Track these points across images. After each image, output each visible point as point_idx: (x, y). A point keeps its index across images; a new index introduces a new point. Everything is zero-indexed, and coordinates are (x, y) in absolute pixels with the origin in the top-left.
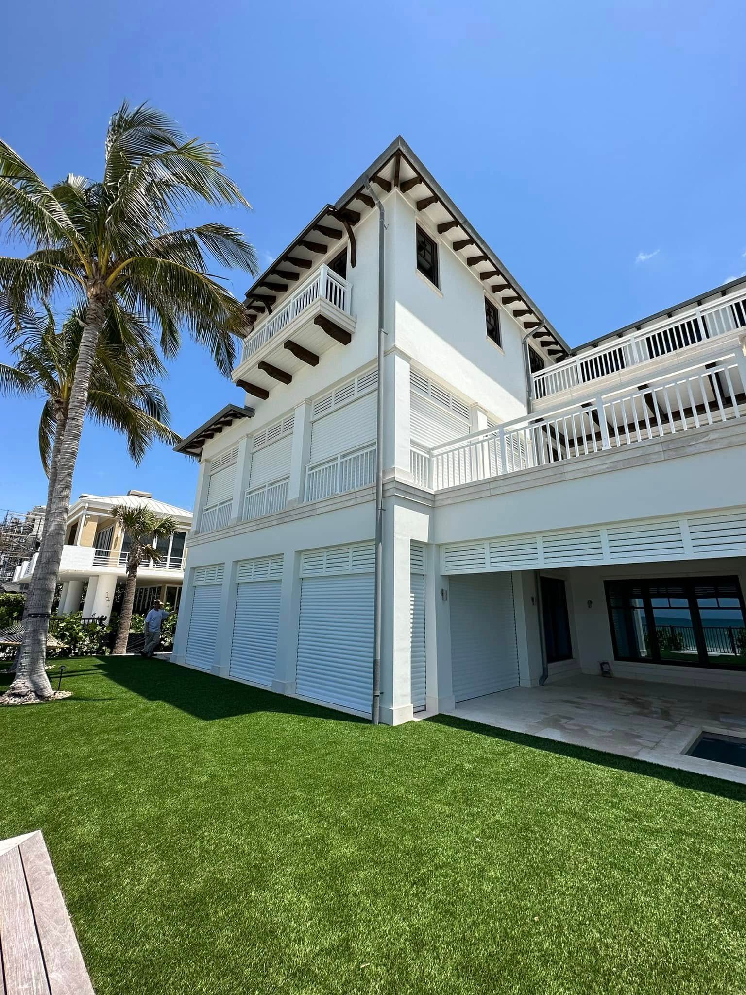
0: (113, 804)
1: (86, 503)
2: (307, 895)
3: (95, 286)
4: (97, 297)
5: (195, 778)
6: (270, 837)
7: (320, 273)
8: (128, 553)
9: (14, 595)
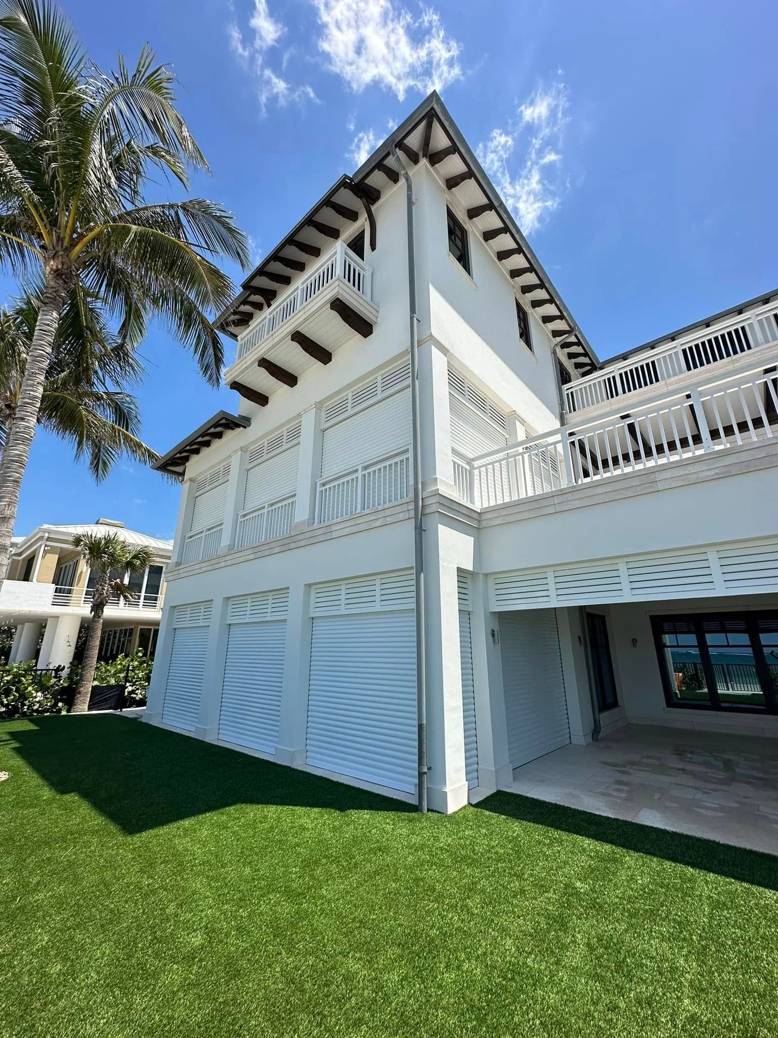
1: (45, 532)
3: (56, 259)
4: (58, 273)
5: (183, 937)
7: (336, 252)
8: (93, 590)
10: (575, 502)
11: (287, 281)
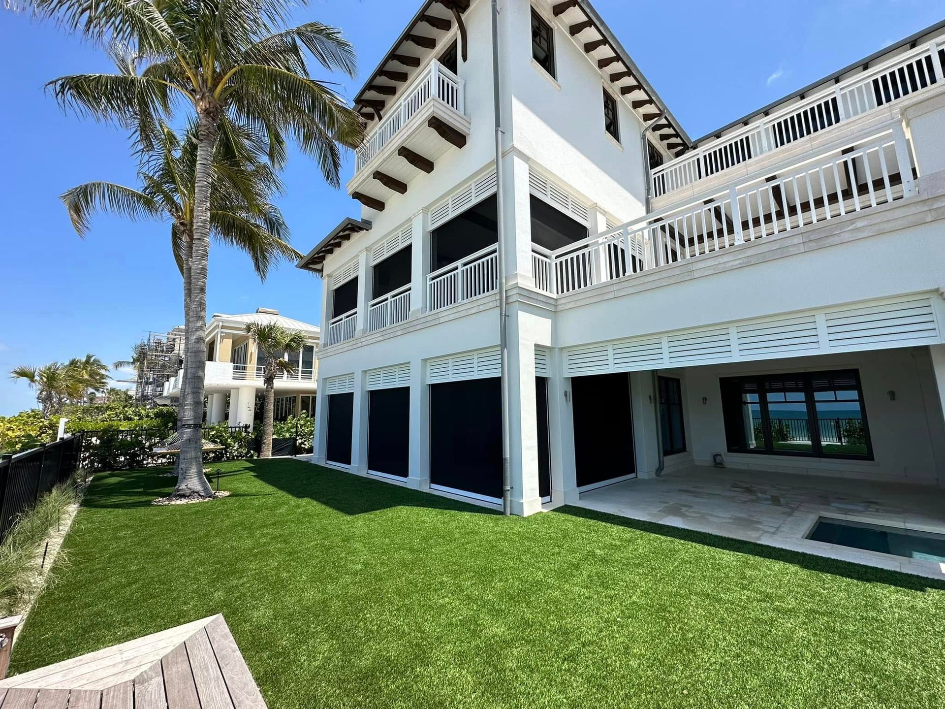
0: (281, 591)
1: (218, 322)
2: (468, 670)
3: (204, 100)
4: (207, 112)
5: (350, 566)
6: (426, 618)
7: (430, 70)
8: (263, 367)
9: (165, 407)
10: (629, 289)
11: (392, 91)
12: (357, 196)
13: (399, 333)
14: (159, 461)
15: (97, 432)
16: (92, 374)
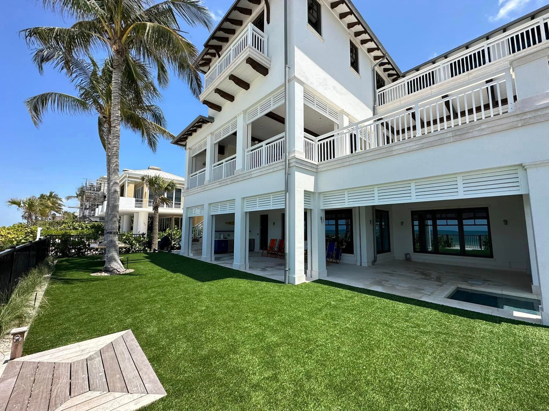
0: (162, 319)
1: (127, 174)
2: (256, 357)
3: (116, 44)
4: (118, 52)
6: (237, 333)
7: (248, 29)
8: (152, 200)
9: (97, 223)
10: (358, 160)
11: (226, 40)
12: (205, 102)
13: (229, 183)
14: (94, 253)
15: (59, 236)
16: (54, 203)
